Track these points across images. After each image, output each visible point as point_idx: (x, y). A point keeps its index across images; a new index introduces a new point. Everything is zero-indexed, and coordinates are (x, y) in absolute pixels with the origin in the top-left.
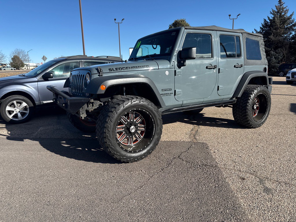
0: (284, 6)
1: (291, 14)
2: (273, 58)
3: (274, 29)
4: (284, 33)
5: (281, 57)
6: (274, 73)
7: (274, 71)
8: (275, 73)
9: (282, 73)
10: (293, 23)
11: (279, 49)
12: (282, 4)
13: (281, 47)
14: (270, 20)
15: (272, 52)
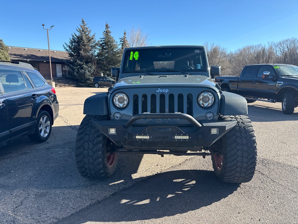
0: (87, 26)
1: (93, 35)
2: (87, 71)
3: (83, 46)
4: (90, 50)
5: (93, 71)
6: (88, 85)
7: (89, 83)
8: (90, 84)
9: (96, 85)
10: (95, 43)
11: (90, 64)
12: (85, 25)
13: (91, 62)
14: (77, 37)
15: (85, 66)
